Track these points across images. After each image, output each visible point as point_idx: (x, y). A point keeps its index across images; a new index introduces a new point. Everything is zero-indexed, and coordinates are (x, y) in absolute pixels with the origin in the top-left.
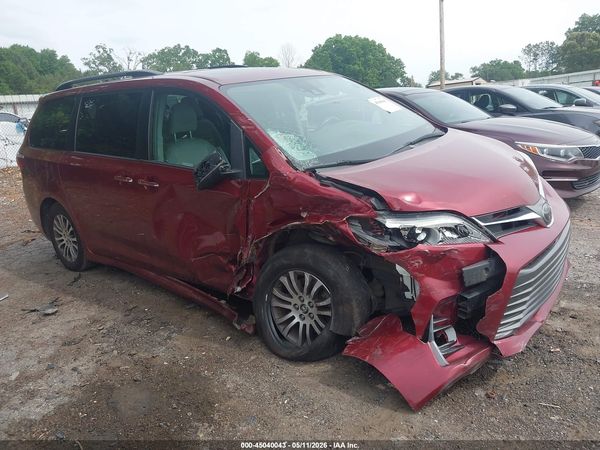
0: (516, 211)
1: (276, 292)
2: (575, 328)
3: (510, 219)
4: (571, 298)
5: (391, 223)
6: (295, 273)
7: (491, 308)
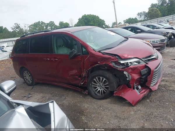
0: (150, 56)
1: (93, 83)
2: (167, 83)
3: (149, 58)
4: (165, 77)
5: (122, 62)
6: (98, 77)
7: (149, 79)
